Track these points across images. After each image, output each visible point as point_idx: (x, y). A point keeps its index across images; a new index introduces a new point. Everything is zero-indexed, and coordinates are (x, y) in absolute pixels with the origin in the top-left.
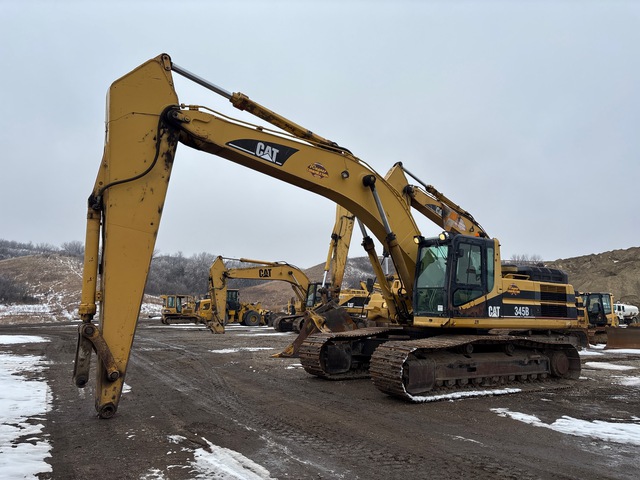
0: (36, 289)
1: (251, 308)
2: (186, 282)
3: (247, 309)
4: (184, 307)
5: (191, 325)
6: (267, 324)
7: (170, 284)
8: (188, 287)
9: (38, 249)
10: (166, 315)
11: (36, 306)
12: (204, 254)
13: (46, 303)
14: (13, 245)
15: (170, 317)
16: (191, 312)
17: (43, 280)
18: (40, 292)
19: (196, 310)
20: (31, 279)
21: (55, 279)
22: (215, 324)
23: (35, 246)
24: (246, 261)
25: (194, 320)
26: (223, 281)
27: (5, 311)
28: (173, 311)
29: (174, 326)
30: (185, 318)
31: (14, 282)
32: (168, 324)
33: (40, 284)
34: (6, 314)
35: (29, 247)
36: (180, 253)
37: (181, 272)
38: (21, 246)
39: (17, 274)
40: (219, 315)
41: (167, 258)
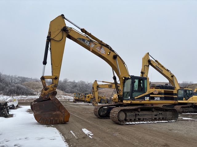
0: (35, 91)
1: (102, 98)
2: (77, 89)
3: (101, 98)
4: (81, 97)
5: (83, 103)
6: (108, 103)
7: (73, 90)
8: (78, 91)
9: (34, 80)
10: (75, 100)
11: (35, 96)
12: (81, 81)
13: (38, 95)
14: (27, 78)
15: (76, 100)
16: (83, 99)
17: (36, 88)
18: (36, 92)
19: (85, 98)
20: (33, 88)
21: (40, 88)
22: (95, 103)
23: (33, 79)
24: (104, 82)
25: (84, 101)
26: (97, 89)
27: (26, 98)
28: (77, 98)
29: (77, 103)
30: (81, 101)
31: (28, 89)
32: (76, 102)
33: (36, 90)
34: (27, 99)
35: (31, 79)
36: (74, 81)
37: (76, 86)
38: (29, 79)
39: (29, 87)
40: (96, 100)
41: (71, 82)
